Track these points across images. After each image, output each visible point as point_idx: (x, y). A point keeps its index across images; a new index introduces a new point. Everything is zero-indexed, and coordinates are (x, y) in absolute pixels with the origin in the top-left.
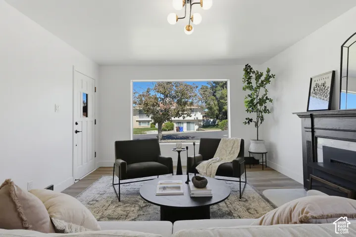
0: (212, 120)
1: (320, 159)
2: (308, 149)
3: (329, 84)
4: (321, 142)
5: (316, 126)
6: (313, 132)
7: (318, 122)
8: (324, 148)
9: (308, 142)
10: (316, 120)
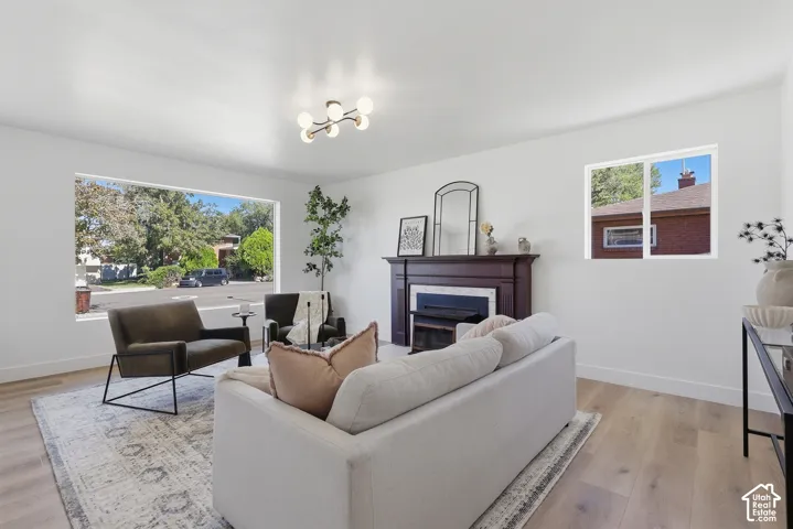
0: (121, 267)
1: (413, 307)
2: (399, 298)
3: (422, 229)
4: (415, 290)
5: (408, 273)
6: (406, 279)
7: (411, 269)
8: (418, 295)
9: (399, 290)
10: (409, 266)
